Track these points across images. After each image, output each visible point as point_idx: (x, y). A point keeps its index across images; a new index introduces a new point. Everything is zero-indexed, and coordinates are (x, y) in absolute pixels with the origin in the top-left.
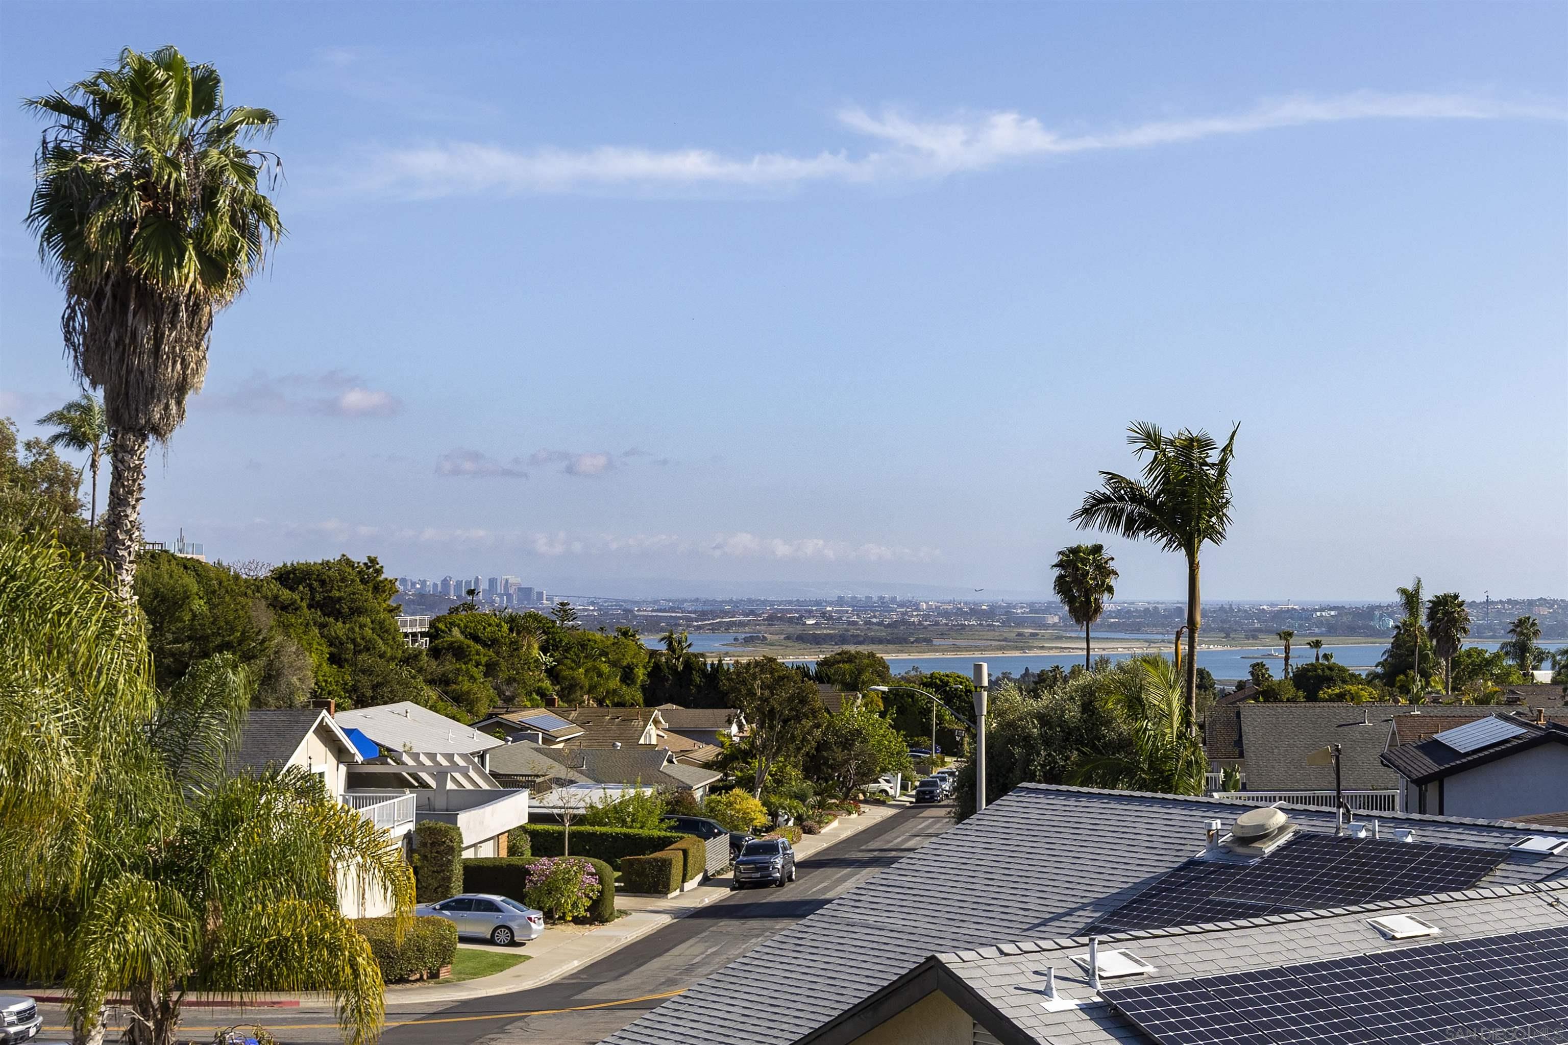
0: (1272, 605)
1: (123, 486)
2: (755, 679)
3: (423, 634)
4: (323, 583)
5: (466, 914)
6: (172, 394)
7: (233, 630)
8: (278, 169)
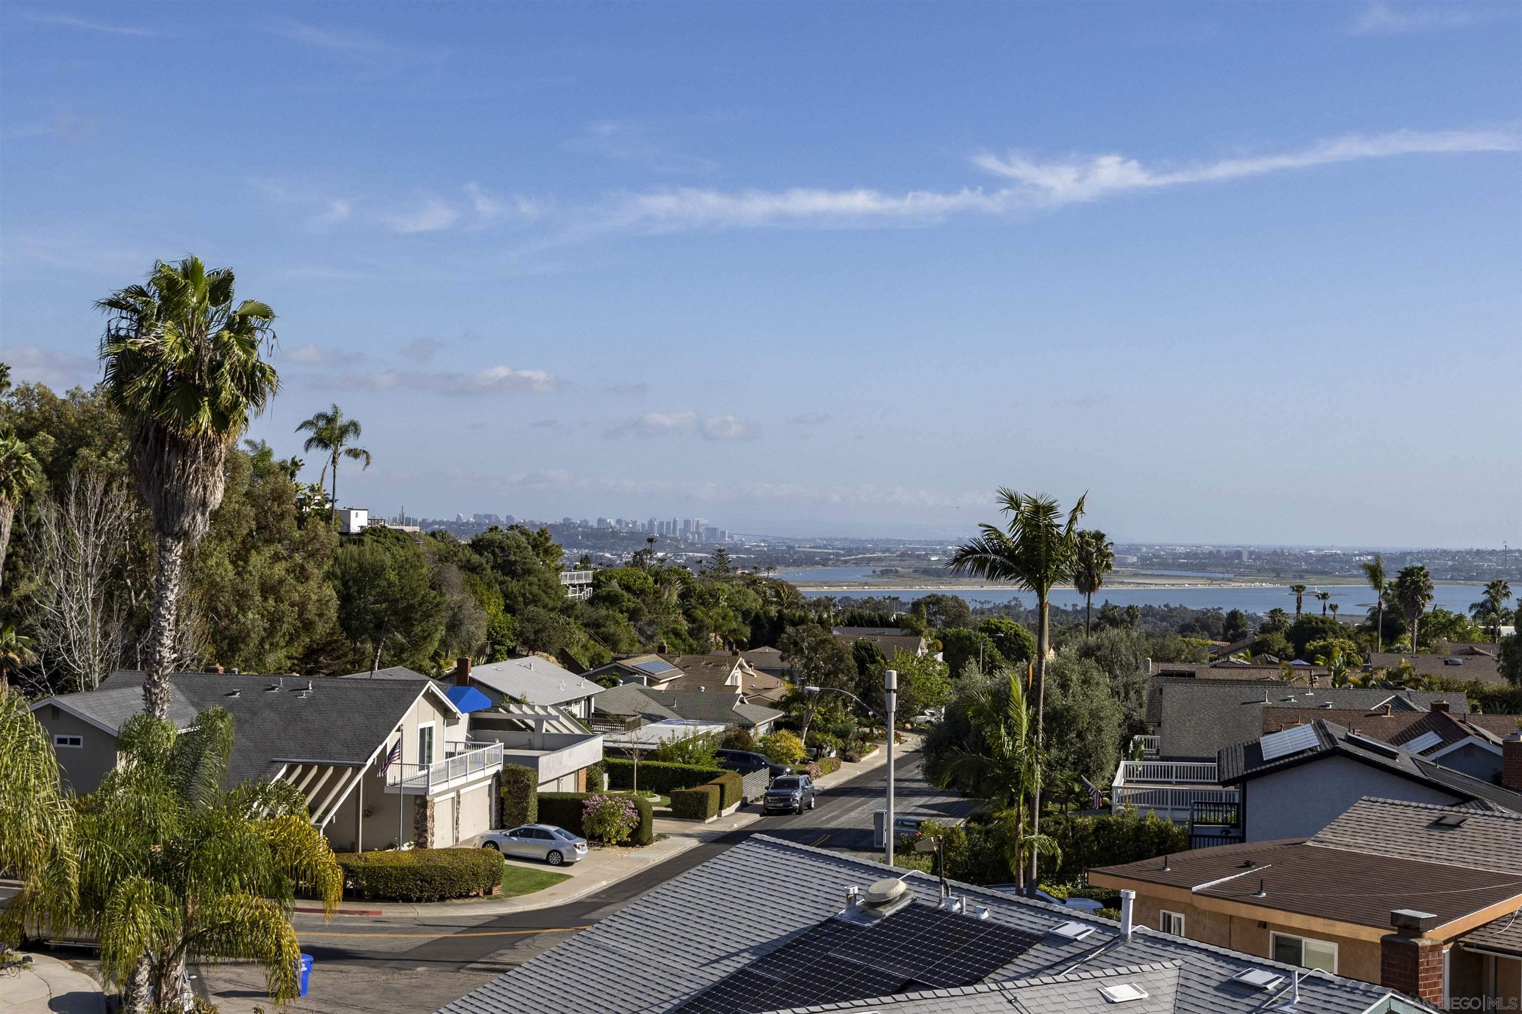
0: (1318, 550)
1: (164, 576)
2: (803, 640)
3: (588, 585)
4: (503, 549)
5: (528, 840)
6: (198, 509)
7: (415, 595)
8: (274, 341)
